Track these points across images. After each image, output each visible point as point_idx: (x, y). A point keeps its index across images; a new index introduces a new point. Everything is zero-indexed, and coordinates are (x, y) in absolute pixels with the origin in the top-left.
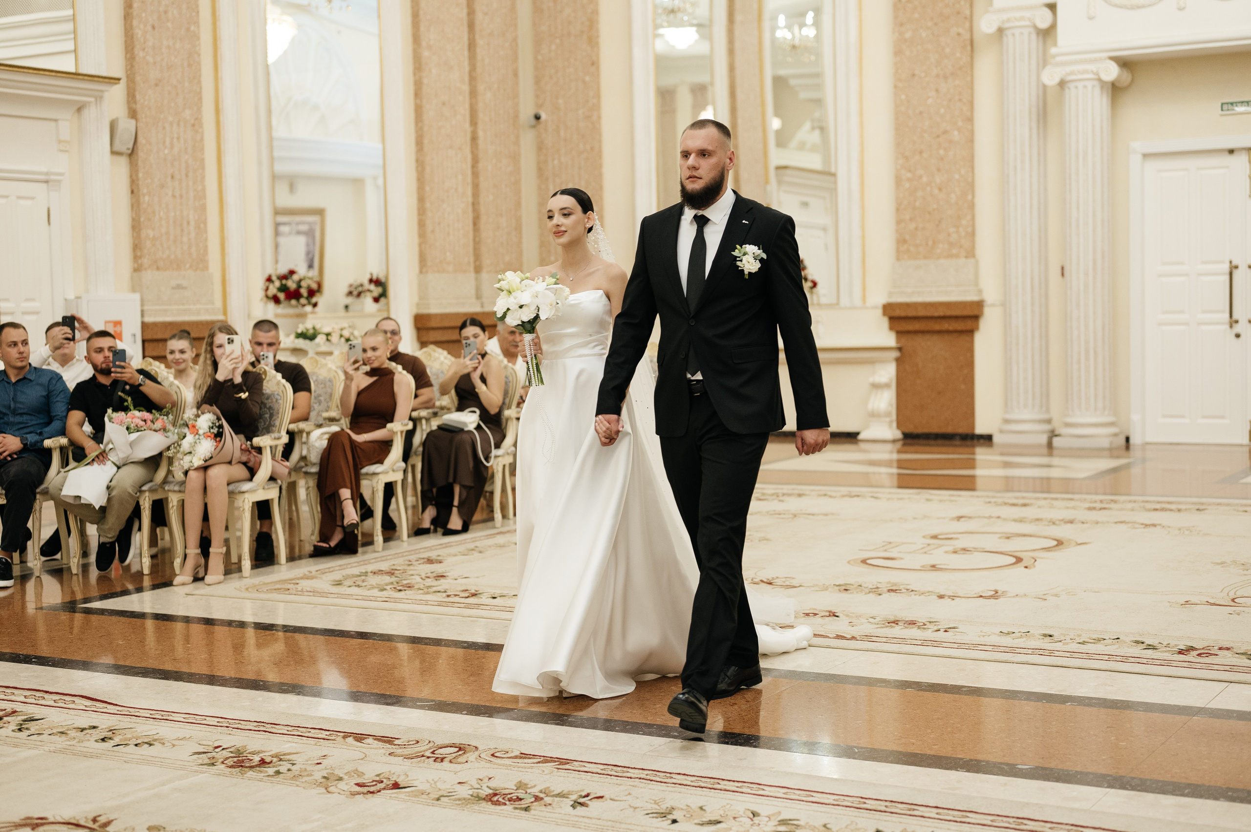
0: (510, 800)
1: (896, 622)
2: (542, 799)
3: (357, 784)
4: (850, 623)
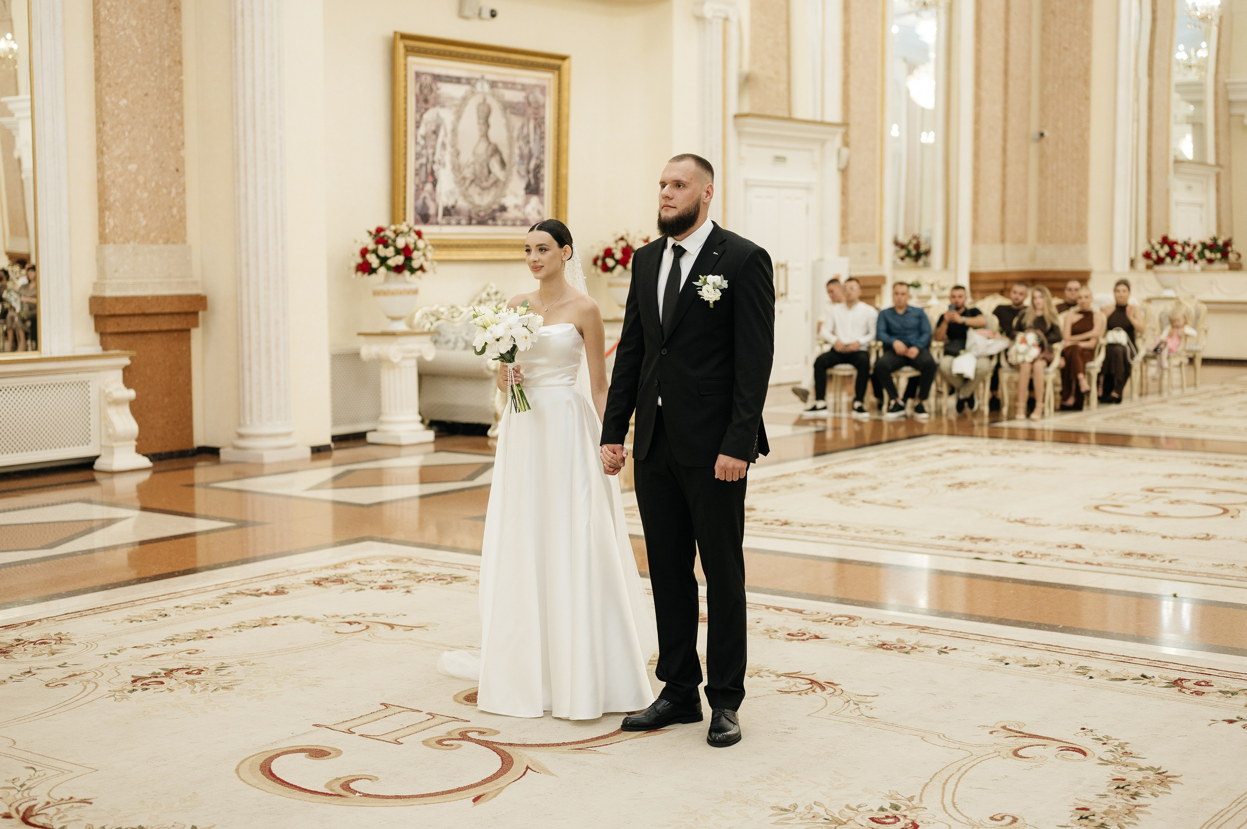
0: (896, 647)
1: (1130, 554)
2: (916, 648)
3: (789, 634)
4: (1094, 553)
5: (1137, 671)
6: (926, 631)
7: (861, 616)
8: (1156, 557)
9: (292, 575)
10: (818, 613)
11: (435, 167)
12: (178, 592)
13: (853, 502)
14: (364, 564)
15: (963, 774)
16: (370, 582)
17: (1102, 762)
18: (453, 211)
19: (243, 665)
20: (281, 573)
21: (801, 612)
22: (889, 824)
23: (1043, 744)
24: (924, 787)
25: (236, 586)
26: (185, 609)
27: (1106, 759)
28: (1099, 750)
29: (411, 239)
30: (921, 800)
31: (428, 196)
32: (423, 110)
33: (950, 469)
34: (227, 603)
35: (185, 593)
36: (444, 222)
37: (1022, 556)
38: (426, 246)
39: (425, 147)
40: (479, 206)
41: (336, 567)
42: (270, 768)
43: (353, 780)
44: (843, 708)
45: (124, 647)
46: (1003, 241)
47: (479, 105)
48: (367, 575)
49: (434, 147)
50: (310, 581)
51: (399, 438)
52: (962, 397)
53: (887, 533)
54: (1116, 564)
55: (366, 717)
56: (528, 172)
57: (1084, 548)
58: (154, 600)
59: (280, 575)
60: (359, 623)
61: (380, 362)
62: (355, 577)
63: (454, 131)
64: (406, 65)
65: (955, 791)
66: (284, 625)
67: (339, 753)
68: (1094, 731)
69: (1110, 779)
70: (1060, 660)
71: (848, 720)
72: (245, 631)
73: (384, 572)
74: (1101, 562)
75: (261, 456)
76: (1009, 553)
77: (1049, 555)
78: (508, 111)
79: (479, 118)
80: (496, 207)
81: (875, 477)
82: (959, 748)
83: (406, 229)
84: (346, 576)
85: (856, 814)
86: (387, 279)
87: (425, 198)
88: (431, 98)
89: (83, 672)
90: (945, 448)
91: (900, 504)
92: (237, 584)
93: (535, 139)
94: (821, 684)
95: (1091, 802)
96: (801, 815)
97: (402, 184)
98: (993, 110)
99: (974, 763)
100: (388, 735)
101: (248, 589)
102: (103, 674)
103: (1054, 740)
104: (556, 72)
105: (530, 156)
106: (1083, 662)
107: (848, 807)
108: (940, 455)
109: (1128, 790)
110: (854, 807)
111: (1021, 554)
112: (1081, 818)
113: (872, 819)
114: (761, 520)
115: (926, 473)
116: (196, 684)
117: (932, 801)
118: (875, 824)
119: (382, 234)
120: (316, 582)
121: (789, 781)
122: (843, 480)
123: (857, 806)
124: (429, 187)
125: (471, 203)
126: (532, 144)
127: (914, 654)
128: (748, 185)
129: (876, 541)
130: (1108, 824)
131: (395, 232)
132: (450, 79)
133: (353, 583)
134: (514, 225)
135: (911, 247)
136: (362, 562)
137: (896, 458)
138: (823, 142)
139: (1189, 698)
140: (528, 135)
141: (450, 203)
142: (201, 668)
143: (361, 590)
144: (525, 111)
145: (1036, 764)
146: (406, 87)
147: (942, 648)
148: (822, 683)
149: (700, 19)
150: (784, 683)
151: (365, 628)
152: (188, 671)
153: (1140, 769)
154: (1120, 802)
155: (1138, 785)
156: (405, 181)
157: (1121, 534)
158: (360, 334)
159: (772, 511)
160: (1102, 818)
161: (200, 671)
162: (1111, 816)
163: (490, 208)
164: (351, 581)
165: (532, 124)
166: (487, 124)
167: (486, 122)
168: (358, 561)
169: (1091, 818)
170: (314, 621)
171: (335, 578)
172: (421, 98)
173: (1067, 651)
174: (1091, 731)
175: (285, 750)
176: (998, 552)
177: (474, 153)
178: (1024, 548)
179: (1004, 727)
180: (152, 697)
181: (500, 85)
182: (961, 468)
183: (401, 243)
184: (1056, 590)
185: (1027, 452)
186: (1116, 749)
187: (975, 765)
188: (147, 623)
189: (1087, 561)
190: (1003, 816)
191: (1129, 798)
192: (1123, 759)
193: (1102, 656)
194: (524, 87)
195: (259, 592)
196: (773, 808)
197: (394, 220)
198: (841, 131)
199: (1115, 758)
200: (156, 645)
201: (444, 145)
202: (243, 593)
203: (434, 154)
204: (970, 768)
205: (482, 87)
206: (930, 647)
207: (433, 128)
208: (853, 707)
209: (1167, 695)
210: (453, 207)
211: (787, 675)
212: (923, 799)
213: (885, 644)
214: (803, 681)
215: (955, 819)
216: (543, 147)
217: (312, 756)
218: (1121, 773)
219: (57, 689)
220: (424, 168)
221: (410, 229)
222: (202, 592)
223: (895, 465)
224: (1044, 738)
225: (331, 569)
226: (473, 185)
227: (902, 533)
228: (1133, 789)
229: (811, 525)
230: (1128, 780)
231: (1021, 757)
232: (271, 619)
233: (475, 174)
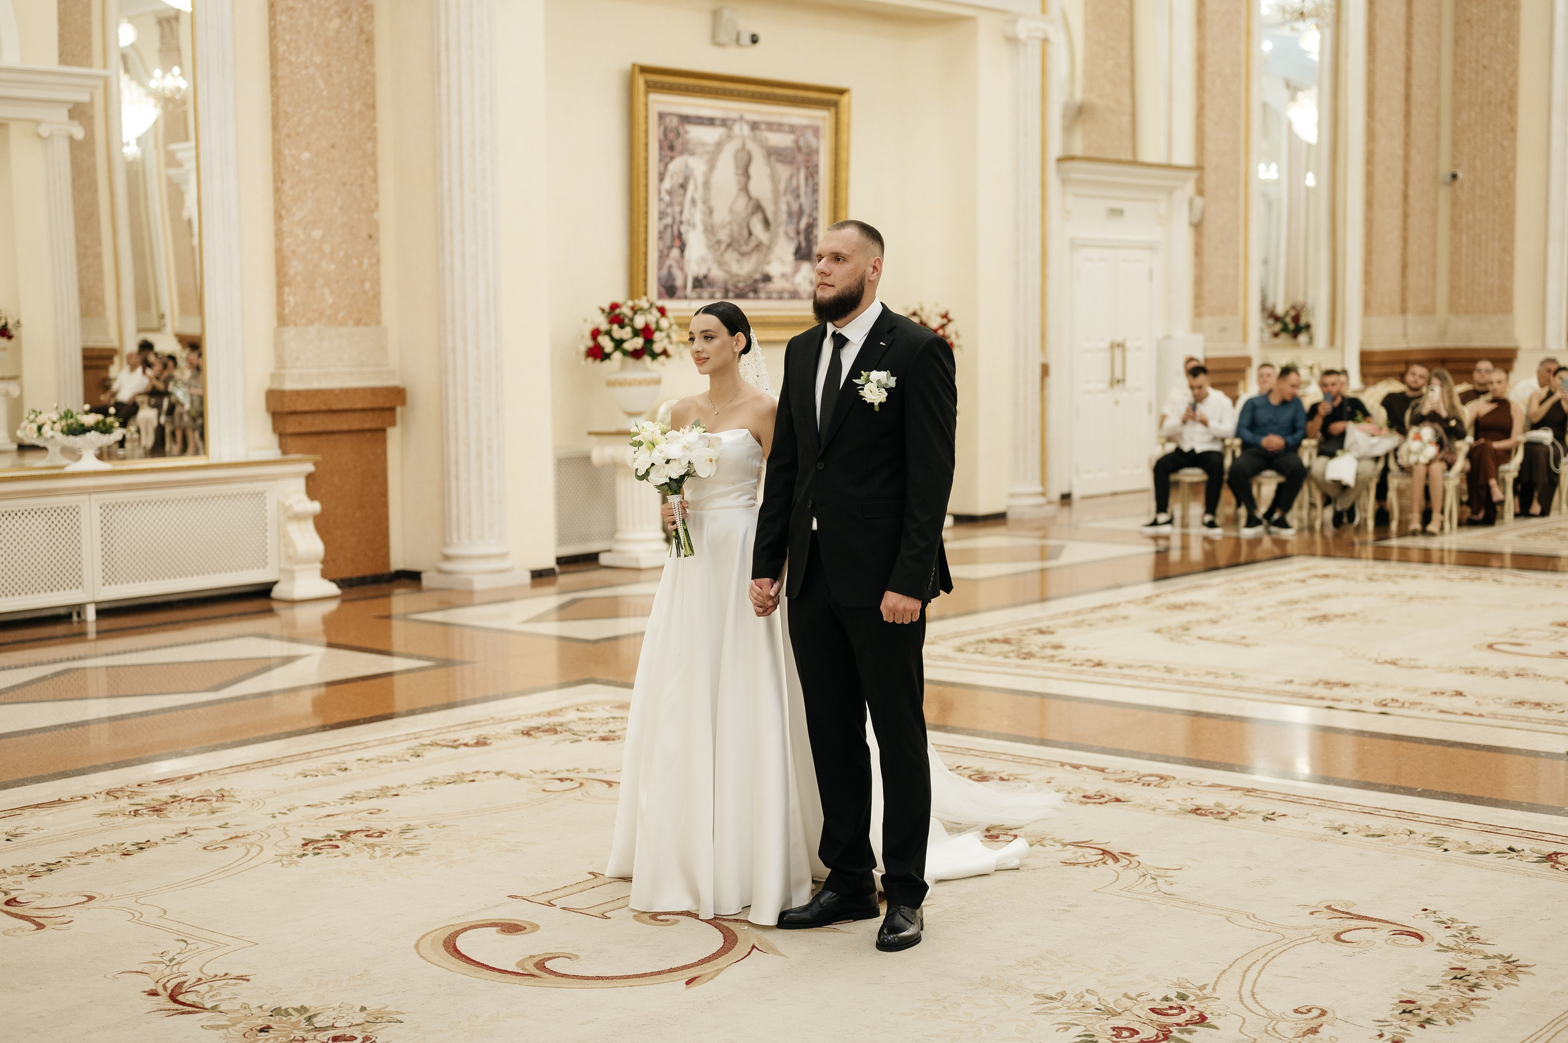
0: (1212, 813)
1: (1521, 703)
2: (1237, 814)
3: (1084, 797)
4: (1477, 702)
5: (1503, 843)
6: (1252, 794)
7: (1175, 776)
8: (1553, 707)
9: (497, 724)
10: (1124, 772)
11: (683, 229)
12: (362, 743)
13: (1186, 638)
14: (583, 711)
15: (1270, 961)
16: (588, 732)
17: (1441, 948)
18: (705, 282)
19: (432, 827)
20: (484, 721)
21: (1103, 770)
22: (1172, 1015)
23: (1373, 927)
24: (1221, 974)
25: (429, 736)
26: (369, 763)
27: (1446, 945)
28: (1441, 935)
29: (653, 317)
30: (1214, 989)
31: (674, 263)
32: (668, 159)
33: (1313, 598)
34: (419, 756)
35: (369, 744)
36: (694, 295)
37: (1385, 705)
38: (671, 325)
39: (670, 204)
40: (737, 276)
41: (549, 714)
42: (455, 944)
43: (550, 959)
44: (1138, 883)
45: (296, 806)
46: (1404, 311)
47: (738, 151)
48: (586, 724)
49: (682, 204)
50: (518, 730)
51: (637, 559)
52: (1339, 508)
53: (1223, 676)
54: (1501, 715)
55: (570, 887)
56: (798, 233)
57: (1465, 696)
58: (333, 751)
59: (483, 723)
60: (572, 780)
61: (614, 467)
62: (572, 726)
63: (707, 184)
64: (646, 105)
65: (1256, 979)
66: (483, 781)
67: (536, 927)
68: (1437, 913)
69: (1447, 968)
70: (1411, 829)
71: (1141, 897)
72: (437, 788)
73: (606, 721)
74: (1483, 712)
75: (471, 582)
76: (1370, 701)
77: (1421, 703)
78: (773, 158)
79: (737, 168)
80: (758, 276)
81: (1218, 608)
82: (1270, 931)
83: (646, 305)
84: (561, 725)
85: (1135, 1004)
86: (623, 367)
87: (670, 267)
88: (678, 144)
89: (246, 834)
90: (1312, 573)
91: (1244, 641)
92: (432, 733)
93: (806, 193)
94: (1114, 855)
95: (1419, 994)
96: (1068, 1005)
97: (642, 249)
98: (1390, 146)
99: (1286, 947)
100: (596, 908)
101: (444, 740)
102: (269, 836)
103: (1387, 922)
104: (833, 110)
105: (801, 213)
106: (1439, 832)
107: (1126, 995)
108: (1303, 581)
109: (1467, 981)
110: (1133, 995)
111: (1384, 703)
112: (1404, 1012)
113: (1153, 1010)
114: (1069, 660)
115: (1282, 603)
116: (377, 849)
117: (1227, 991)
118: (1156, 1015)
119: (617, 311)
120: (525, 732)
121: (1060, 965)
122: (1177, 612)
123: (1136, 996)
124: (675, 252)
125: (727, 272)
126: (803, 199)
127: (1233, 821)
128: (1075, 245)
129: (1208, 685)
130: (1435, 1019)
131: (632, 308)
132: (700, 121)
133: (568, 733)
134: (780, 298)
135: (1288, 320)
136: (582, 708)
137: (1247, 585)
138: (1171, 191)
139: (1562, 876)
140: (798, 188)
141: (702, 272)
142: (383, 830)
143: (578, 741)
144: (794, 158)
145: (1360, 950)
146: (647, 131)
147: (1269, 814)
148: (1116, 854)
149: (1012, 41)
150: (1070, 854)
151: (578, 785)
152: (368, 833)
153: (1486, 957)
154: (1453, 994)
155: (1480, 975)
156: (646, 245)
157: (1514, 678)
158: (590, 433)
159: (1085, 649)
160: (1429, 1013)
161: (381, 834)
162: (1440, 1010)
163: (750, 277)
164: (566, 731)
165: (802, 174)
166: (746, 175)
167: (745, 173)
168: (576, 708)
169: (1415, 1012)
170: (518, 777)
171: (548, 727)
172: (666, 144)
173: (1422, 818)
174: (1435, 912)
175: (473, 924)
176: (1357, 700)
177: (731, 211)
178: (1389, 695)
179: (1329, 907)
180: (326, 861)
181: (763, 126)
182: (1327, 597)
183: (640, 322)
184: (1421, 746)
185: (1414, 577)
186: (1460, 934)
187: (1285, 950)
188: (324, 778)
189: (1466, 711)
190: (1310, 1009)
191: (1465, 990)
192: (1468, 945)
193: (1464, 825)
194: (793, 129)
195: (457, 743)
196: (1036, 996)
197: (632, 294)
198: (1193, 176)
199: (1458, 944)
200: (333, 804)
201: (693, 202)
202: (438, 745)
203: (681, 212)
204: (1280, 953)
205: (741, 129)
206: (1253, 813)
207: (681, 181)
208: (1149, 881)
209: (1536, 872)
210: (705, 277)
211: (1076, 844)
212: (1217, 988)
213: (1200, 809)
214: (1094, 851)
215: (1251, 1011)
216: (816, 202)
217: (505, 931)
218: (1462, 961)
219: (215, 852)
220: (669, 231)
221: (651, 305)
222: (390, 743)
223: (1245, 593)
224: (1375, 920)
225: (544, 716)
226: (730, 250)
227: (1241, 677)
228: (1472, 980)
229: (1130, 667)
230: (1469, 969)
231: (1344, 941)
232: (469, 774)
233: (732, 236)
